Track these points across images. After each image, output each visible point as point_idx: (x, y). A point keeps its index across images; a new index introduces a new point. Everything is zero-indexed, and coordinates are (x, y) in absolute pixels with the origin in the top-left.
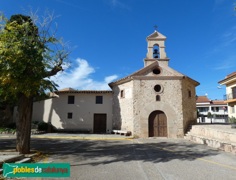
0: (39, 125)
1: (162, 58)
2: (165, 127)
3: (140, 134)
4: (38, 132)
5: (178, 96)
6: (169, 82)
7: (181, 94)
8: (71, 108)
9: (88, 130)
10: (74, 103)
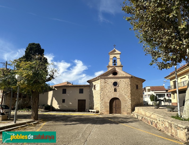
0: (45, 107)
1: (118, 65)
2: (120, 108)
3: (104, 112)
4: (45, 111)
5: (128, 89)
6: (122, 80)
7: (130, 87)
8: (64, 96)
9: (74, 110)
10: (66, 93)
